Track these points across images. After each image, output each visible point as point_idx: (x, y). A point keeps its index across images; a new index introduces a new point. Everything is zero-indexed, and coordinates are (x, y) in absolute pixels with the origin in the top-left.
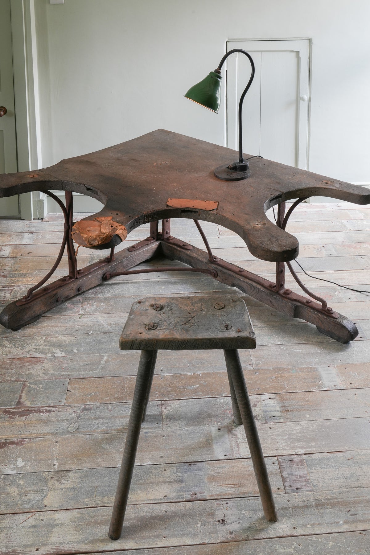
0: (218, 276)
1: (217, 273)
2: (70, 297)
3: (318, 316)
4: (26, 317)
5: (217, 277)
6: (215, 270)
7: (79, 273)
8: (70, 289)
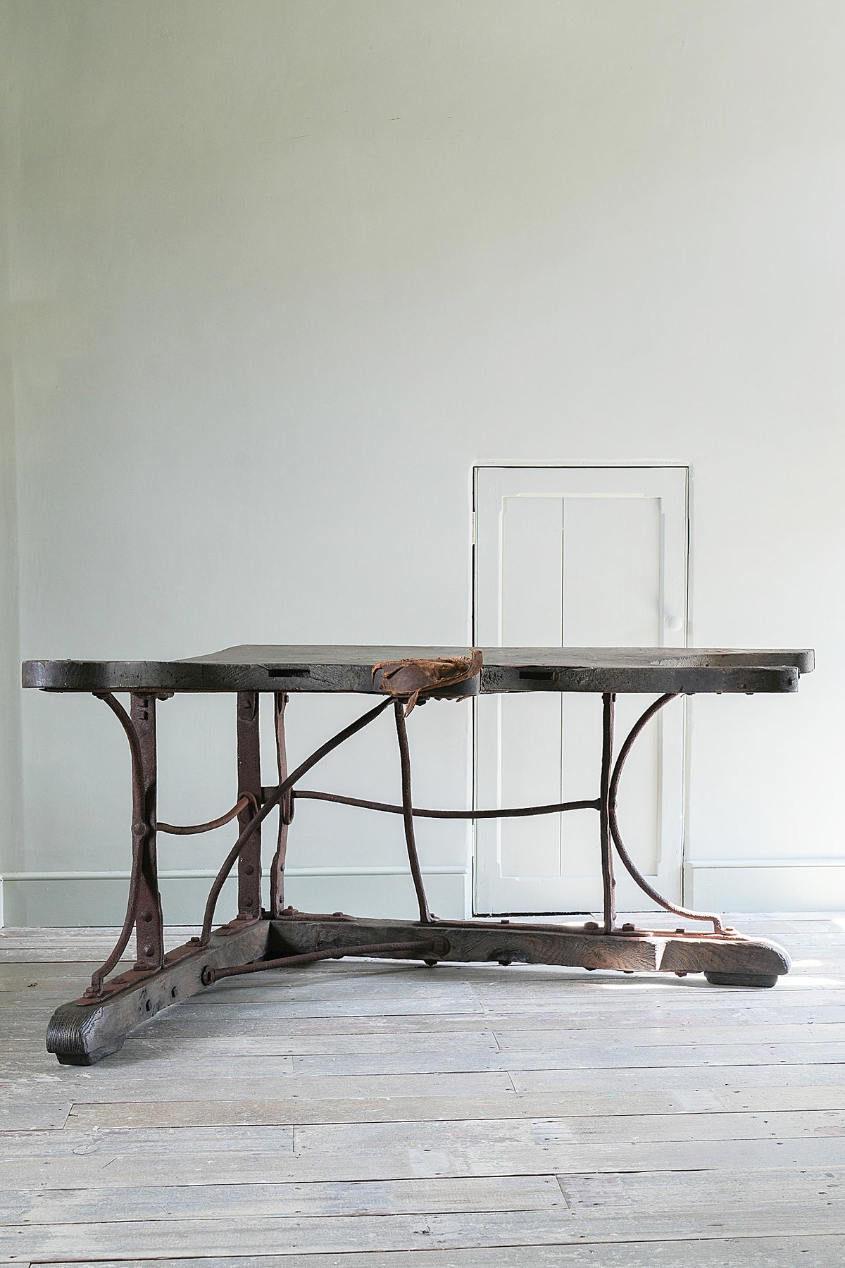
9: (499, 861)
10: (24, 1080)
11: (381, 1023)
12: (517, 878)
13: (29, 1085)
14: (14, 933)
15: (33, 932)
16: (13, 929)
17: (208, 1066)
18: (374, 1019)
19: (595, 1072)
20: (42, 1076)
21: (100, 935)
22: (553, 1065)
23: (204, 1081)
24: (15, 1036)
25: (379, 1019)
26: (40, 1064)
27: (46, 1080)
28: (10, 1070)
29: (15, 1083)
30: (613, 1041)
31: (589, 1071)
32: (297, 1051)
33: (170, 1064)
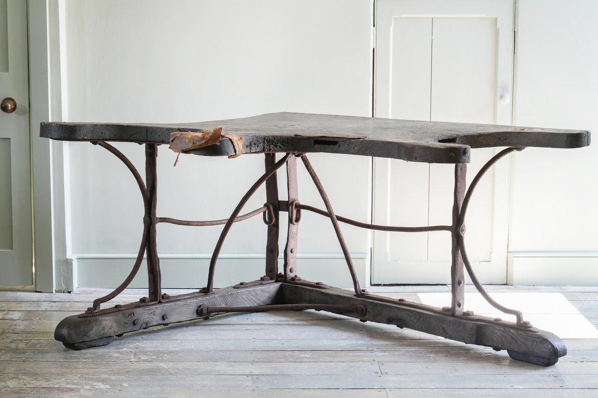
0: (367, 313)
1: (366, 307)
2: (151, 325)
3: (509, 333)
4: (92, 332)
5: (365, 314)
6: (363, 305)
7: (163, 298)
8: (152, 313)
9: (388, 250)
10: (88, 387)
11: (308, 355)
12: (400, 262)
13: (91, 390)
14: (84, 291)
15: (95, 291)
16: (83, 289)
17: (199, 380)
18: (304, 352)
19: (440, 390)
20: (99, 384)
21: (137, 294)
22: (414, 385)
23: (198, 390)
24: (83, 358)
25: (307, 352)
26: (98, 376)
27: (101, 387)
28: (80, 380)
29: (83, 388)
30: (453, 370)
31: (437, 390)
32: (256, 372)
33: (176, 379)
